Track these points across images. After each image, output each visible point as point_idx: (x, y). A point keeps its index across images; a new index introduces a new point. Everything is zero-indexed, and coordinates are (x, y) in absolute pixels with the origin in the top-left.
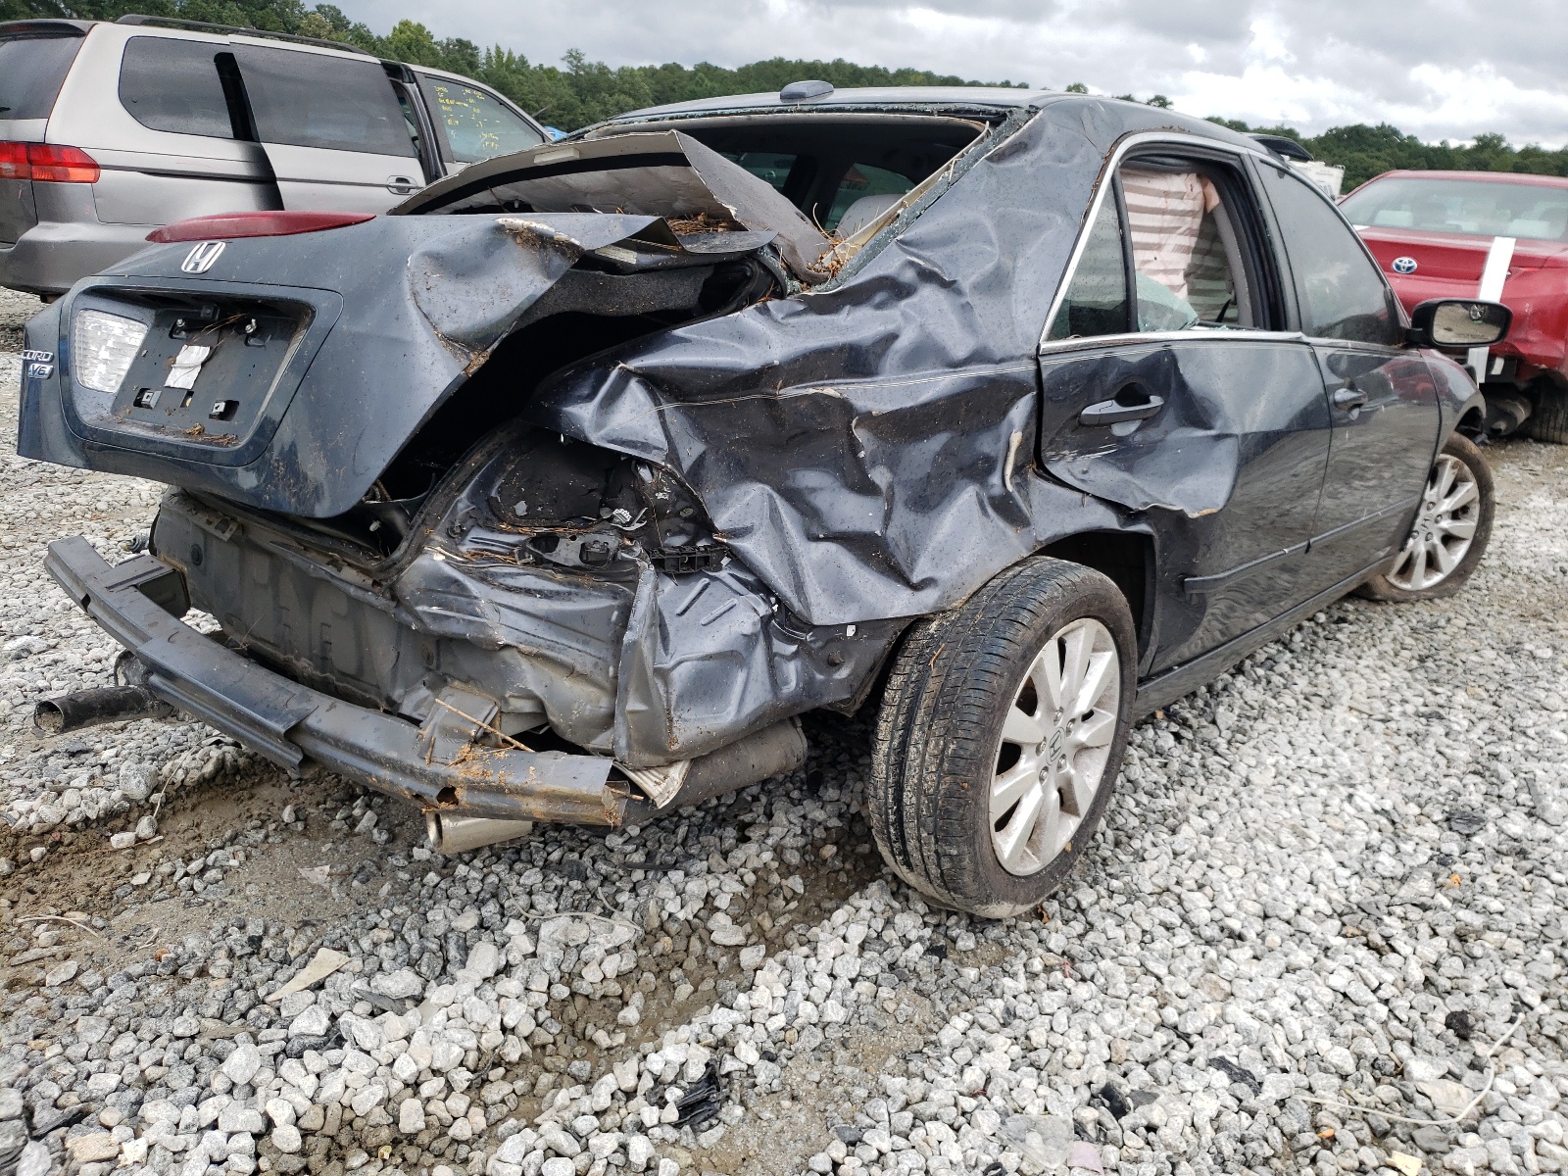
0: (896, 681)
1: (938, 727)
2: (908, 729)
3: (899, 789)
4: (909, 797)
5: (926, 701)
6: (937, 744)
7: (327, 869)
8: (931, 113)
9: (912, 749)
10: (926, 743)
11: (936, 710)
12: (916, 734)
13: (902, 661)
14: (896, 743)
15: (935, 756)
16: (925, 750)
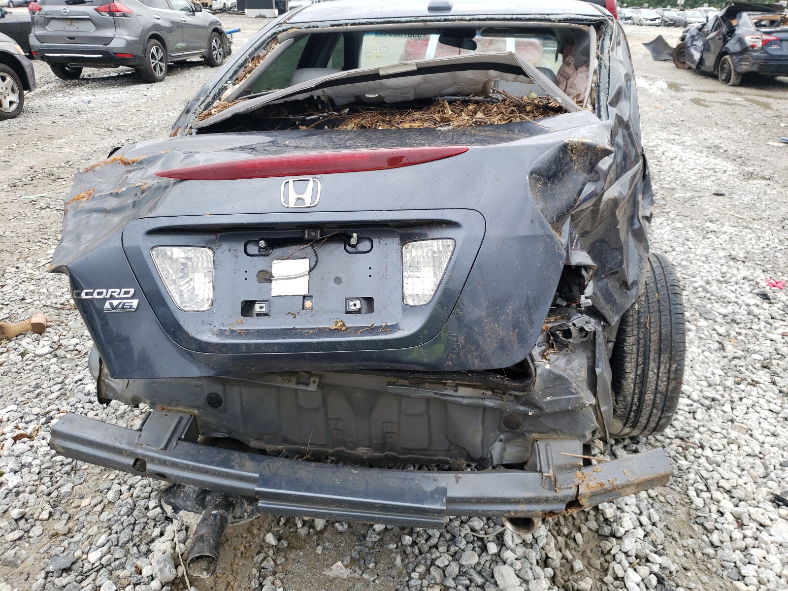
0: (630, 340)
1: (664, 358)
2: (646, 363)
3: (642, 394)
4: (649, 396)
5: (654, 347)
6: (665, 367)
7: (339, 563)
8: (554, 21)
9: (651, 373)
10: (659, 368)
11: (660, 349)
12: (652, 365)
13: (629, 329)
14: (639, 372)
15: (665, 373)
16: (658, 372)
